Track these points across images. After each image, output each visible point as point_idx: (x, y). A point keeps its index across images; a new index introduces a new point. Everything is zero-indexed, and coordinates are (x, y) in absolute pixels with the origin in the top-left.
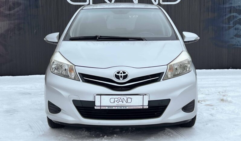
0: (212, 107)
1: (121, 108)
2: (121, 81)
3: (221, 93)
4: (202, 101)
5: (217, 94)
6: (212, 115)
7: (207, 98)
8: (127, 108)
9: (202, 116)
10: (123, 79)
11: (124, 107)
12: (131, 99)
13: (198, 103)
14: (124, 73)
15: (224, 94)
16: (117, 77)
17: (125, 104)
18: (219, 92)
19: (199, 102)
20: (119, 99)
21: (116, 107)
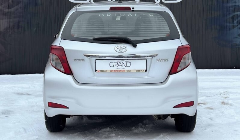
0: (212, 110)
3: (222, 96)
4: (201, 104)
5: (218, 96)
6: (211, 119)
7: (207, 101)
9: (201, 120)
13: (198, 106)
15: (225, 96)
18: (221, 94)
19: (199, 104)
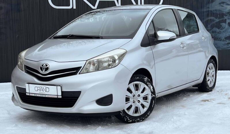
1: (42, 96)
2: (44, 72)
8: (47, 96)
10: (45, 71)
11: (45, 95)
12: (49, 88)
14: (46, 65)
16: (41, 69)
17: (44, 92)
20: (40, 88)
21: (39, 95)
